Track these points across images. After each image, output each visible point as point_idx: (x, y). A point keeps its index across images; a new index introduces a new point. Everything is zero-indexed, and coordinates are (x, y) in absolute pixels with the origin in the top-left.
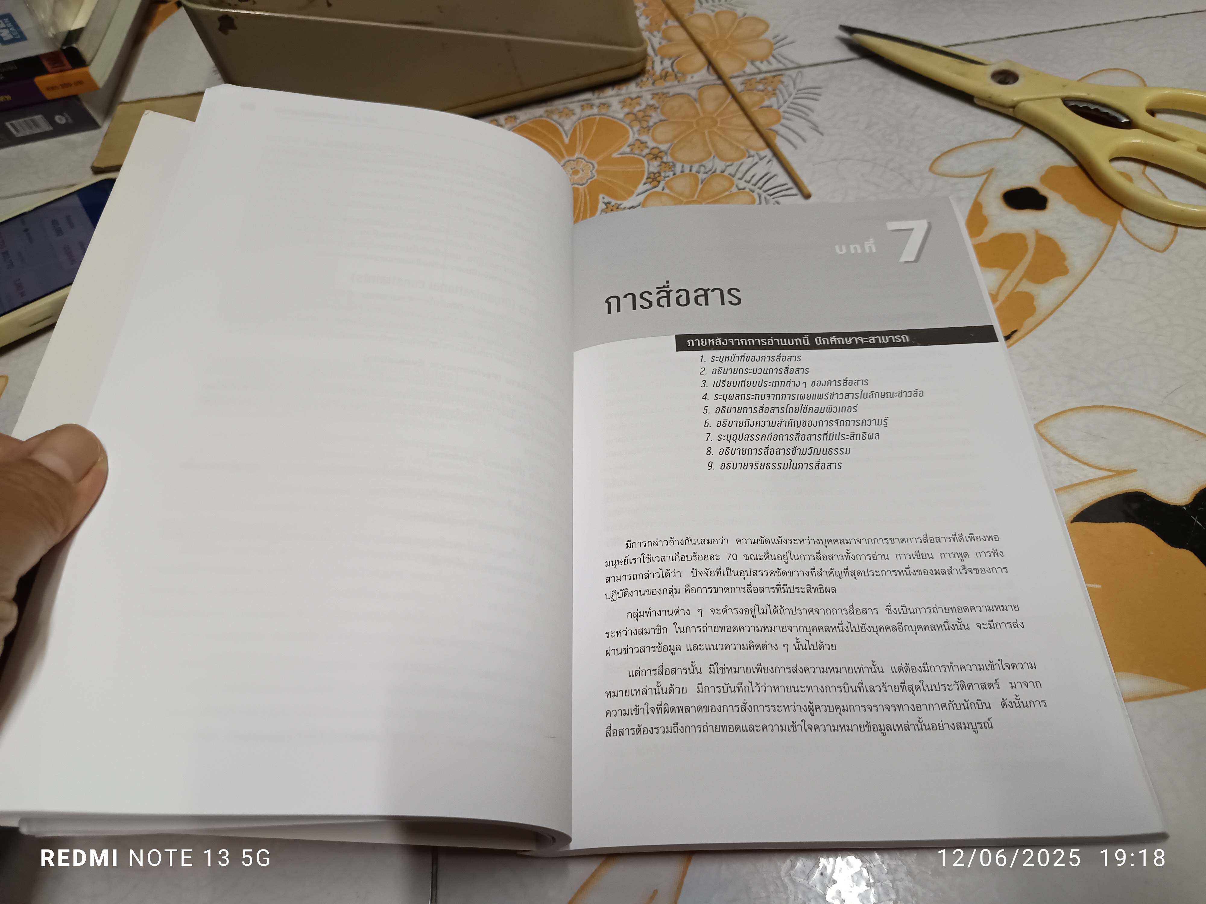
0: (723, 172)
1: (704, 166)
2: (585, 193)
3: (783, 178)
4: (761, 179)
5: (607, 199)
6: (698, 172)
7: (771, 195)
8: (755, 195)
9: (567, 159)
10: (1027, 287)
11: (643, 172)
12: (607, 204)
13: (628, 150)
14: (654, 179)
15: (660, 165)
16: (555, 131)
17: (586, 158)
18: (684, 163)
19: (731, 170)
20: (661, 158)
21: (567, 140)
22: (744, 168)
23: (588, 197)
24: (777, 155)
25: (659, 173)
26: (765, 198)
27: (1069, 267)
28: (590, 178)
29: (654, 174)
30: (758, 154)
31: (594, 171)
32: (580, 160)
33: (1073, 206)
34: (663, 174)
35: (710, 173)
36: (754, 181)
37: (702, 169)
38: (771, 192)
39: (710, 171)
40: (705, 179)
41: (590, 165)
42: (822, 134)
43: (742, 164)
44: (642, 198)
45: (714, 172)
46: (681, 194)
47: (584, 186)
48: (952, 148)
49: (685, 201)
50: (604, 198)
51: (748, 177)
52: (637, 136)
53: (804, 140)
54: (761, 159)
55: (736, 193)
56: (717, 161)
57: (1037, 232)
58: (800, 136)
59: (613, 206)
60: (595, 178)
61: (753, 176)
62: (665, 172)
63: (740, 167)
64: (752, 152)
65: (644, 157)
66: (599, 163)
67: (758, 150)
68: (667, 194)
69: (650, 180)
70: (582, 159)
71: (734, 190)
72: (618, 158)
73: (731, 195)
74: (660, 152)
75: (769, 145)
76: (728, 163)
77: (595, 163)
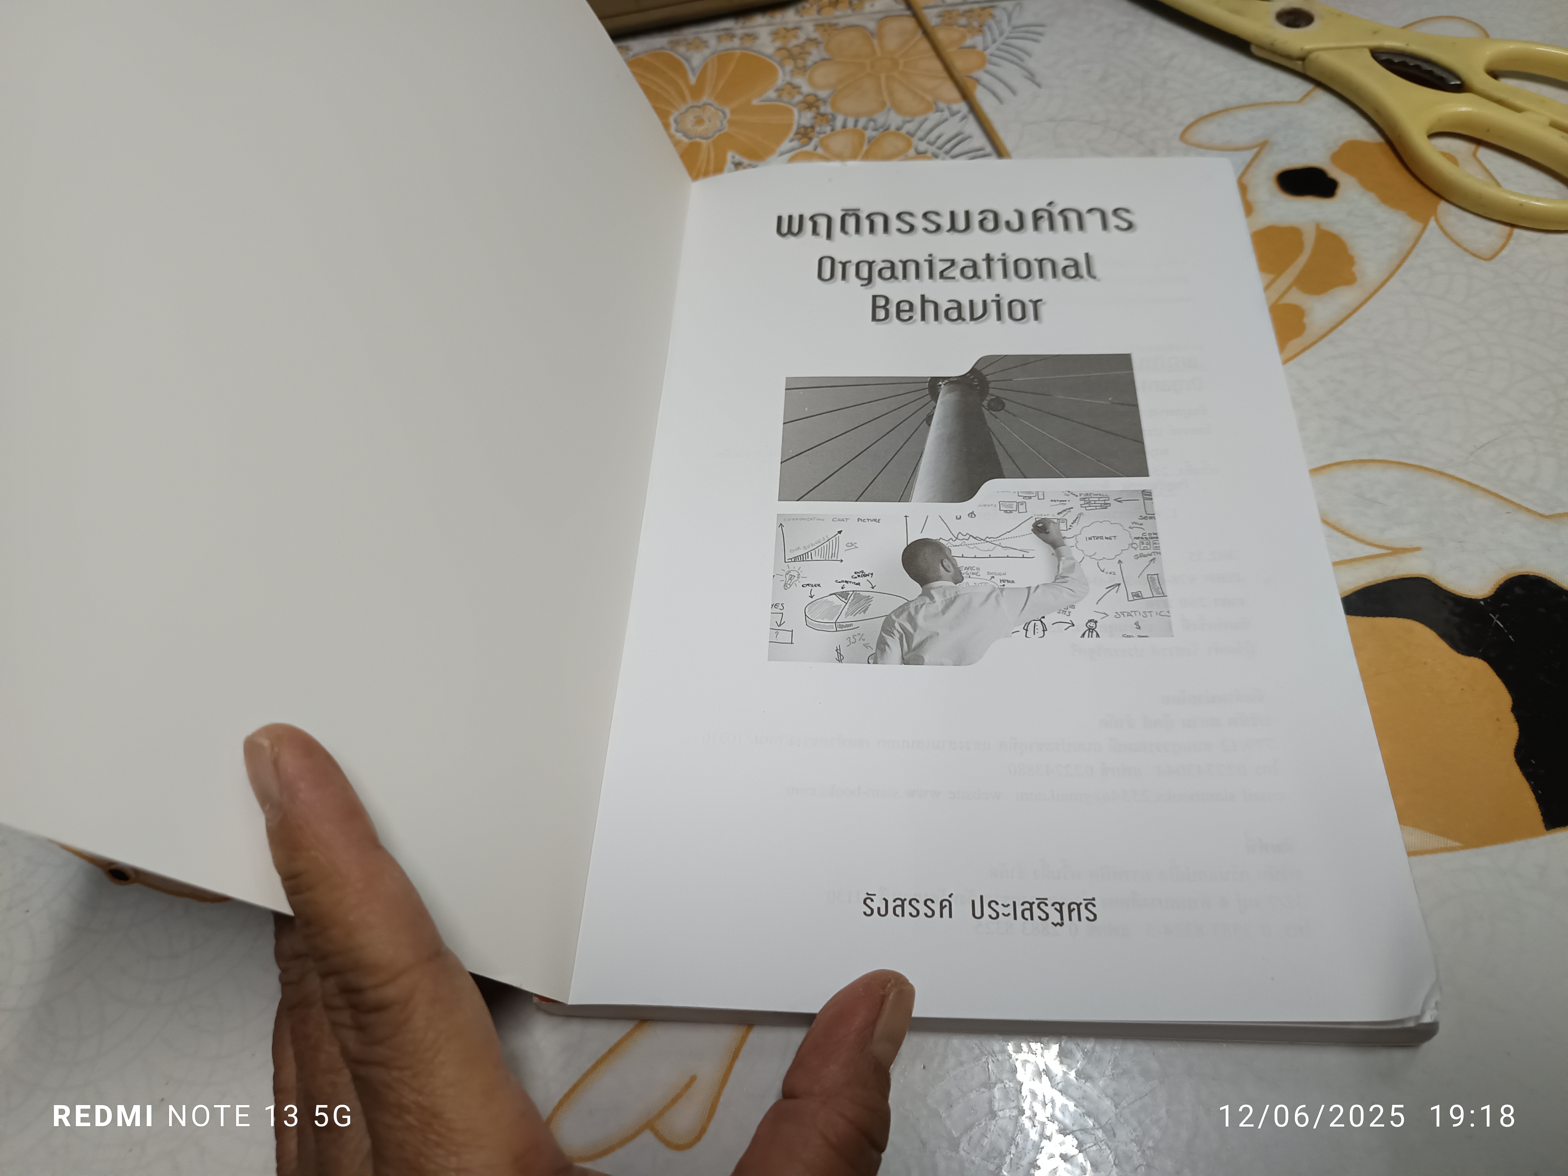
0: (898, 129)
1: (874, 121)
2: (708, 148)
3: (979, 140)
4: (950, 141)
5: (738, 158)
6: (865, 128)
9: (690, 103)
10: (1296, 297)
11: (790, 126)
12: (737, 164)
13: (774, 95)
14: (805, 134)
15: (815, 118)
16: (677, 67)
17: (716, 104)
18: (847, 115)
19: (910, 127)
20: (818, 108)
21: (692, 80)
22: (927, 126)
23: (712, 155)
24: (975, 110)
25: (812, 127)
27: (1357, 274)
28: (720, 131)
29: (805, 128)
30: (949, 109)
31: (724, 122)
32: (709, 107)
33: (1372, 195)
34: (817, 129)
35: (881, 130)
36: (940, 142)
37: (872, 124)
39: (881, 127)
40: (874, 137)
41: (720, 113)
42: (1039, 85)
43: (926, 120)
45: (887, 129)
46: (838, 156)
47: (709, 140)
48: (1215, 111)
50: (733, 157)
51: (932, 137)
52: (788, 78)
53: (1014, 93)
54: (953, 115)
55: (913, 157)
56: (893, 114)
57: (1318, 226)
58: (1009, 88)
60: (726, 130)
61: (939, 137)
62: (820, 126)
63: (922, 124)
64: (941, 105)
65: (795, 105)
66: (733, 112)
67: (949, 102)
68: (819, 156)
69: (799, 136)
70: (712, 105)
71: (911, 153)
72: (760, 106)
74: (818, 100)
75: (966, 96)
76: (908, 119)
77: (727, 110)
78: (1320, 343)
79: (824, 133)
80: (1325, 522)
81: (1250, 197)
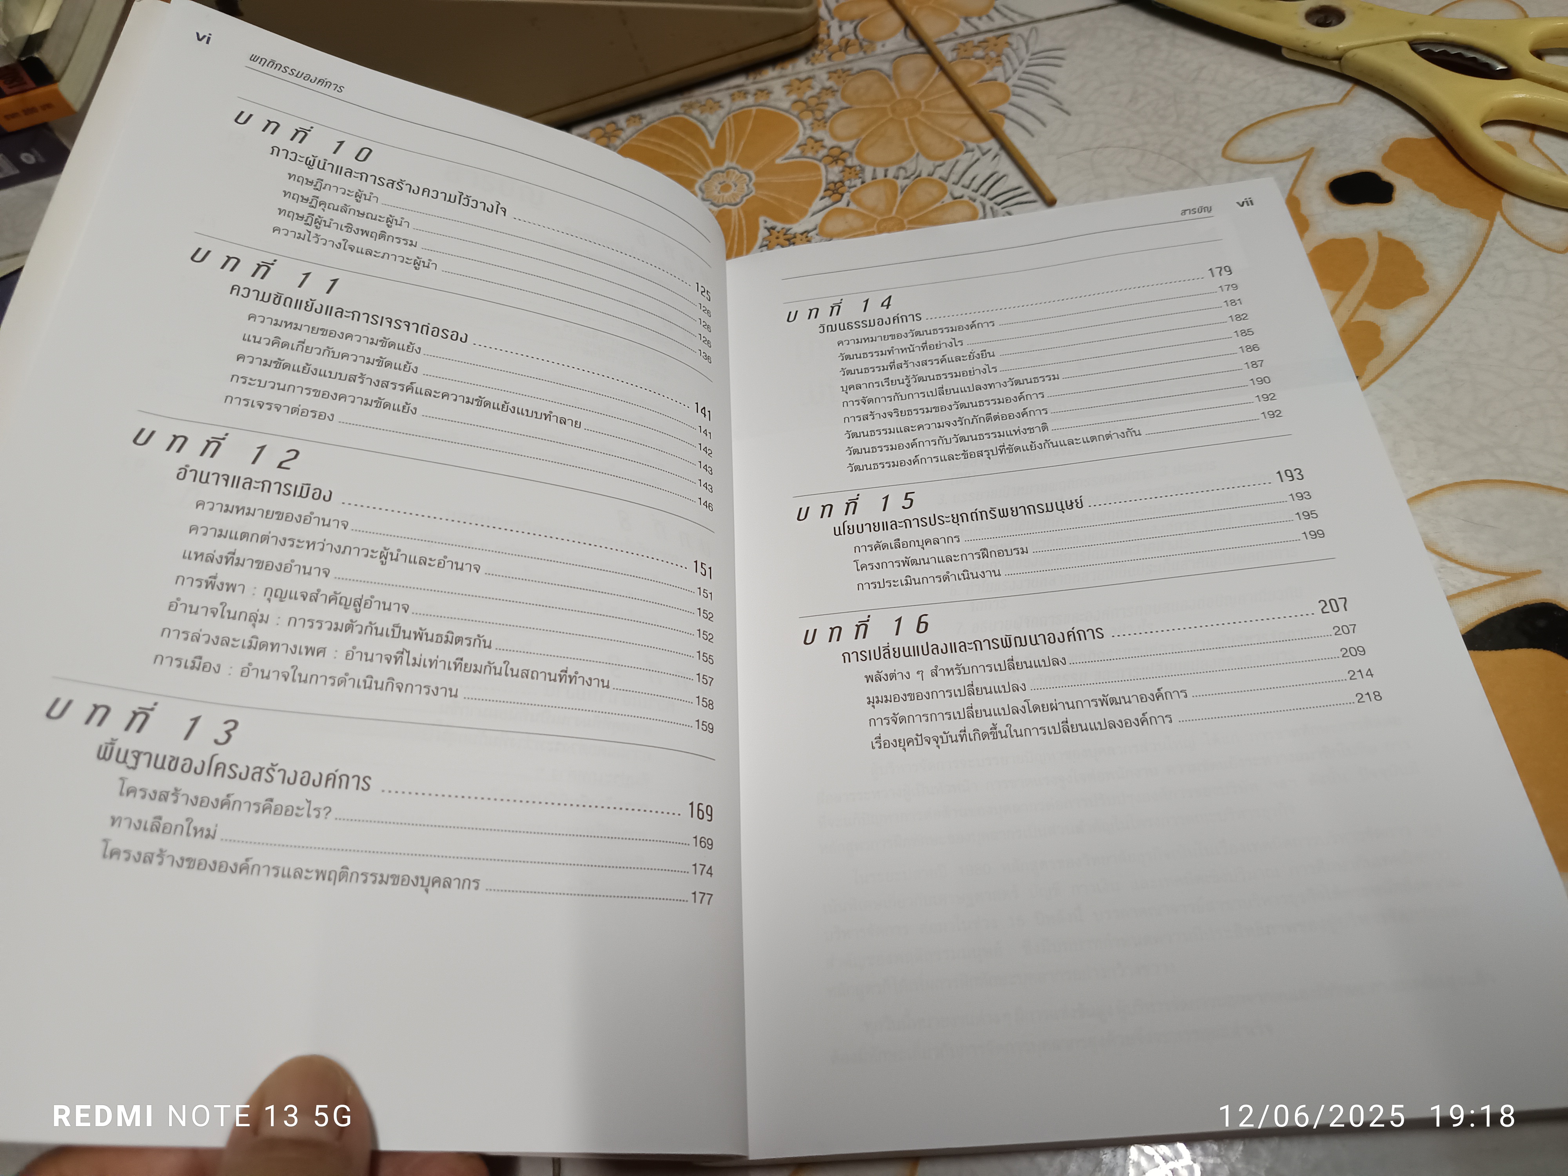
0: (931, 175)
1: (904, 168)
2: (739, 215)
3: (1015, 179)
4: (985, 182)
5: (771, 223)
7: (999, 204)
8: (977, 205)
9: (713, 169)
10: (1368, 313)
11: (819, 182)
12: (771, 229)
13: (796, 152)
14: (835, 190)
15: (843, 171)
16: (694, 132)
17: (739, 167)
18: (875, 165)
19: (942, 172)
20: (844, 160)
21: (712, 145)
22: (960, 168)
23: (744, 222)
24: (1006, 147)
25: (842, 182)
26: (992, 208)
27: (1429, 282)
28: (747, 195)
29: (835, 184)
30: (979, 147)
31: (751, 185)
32: (732, 170)
33: (1431, 195)
34: (847, 183)
35: (913, 177)
36: (975, 185)
37: (902, 173)
38: (1000, 199)
39: (912, 174)
40: (906, 186)
41: (745, 176)
42: (1068, 113)
43: (957, 162)
44: (819, 217)
45: (919, 176)
46: (873, 210)
47: (737, 206)
48: (1253, 122)
49: (879, 218)
50: (765, 222)
52: (809, 132)
53: (1044, 124)
54: (984, 154)
55: (951, 203)
56: (922, 159)
57: (1380, 234)
58: (1038, 119)
59: (778, 232)
60: (753, 194)
61: (974, 179)
62: (850, 180)
63: (954, 167)
64: (971, 145)
65: (820, 161)
66: (758, 174)
67: (978, 141)
68: (852, 211)
69: (830, 192)
70: (734, 168)
71: (948, 199)
72: (785, 164)
73: (943, 208)
74: (843, 152)
75: (995, 133)
76: (938, 163)
77: (752, 173)
78: (1401, 361)
79: (855, 186)
80: (1432, 549)
81: (1305, 210)
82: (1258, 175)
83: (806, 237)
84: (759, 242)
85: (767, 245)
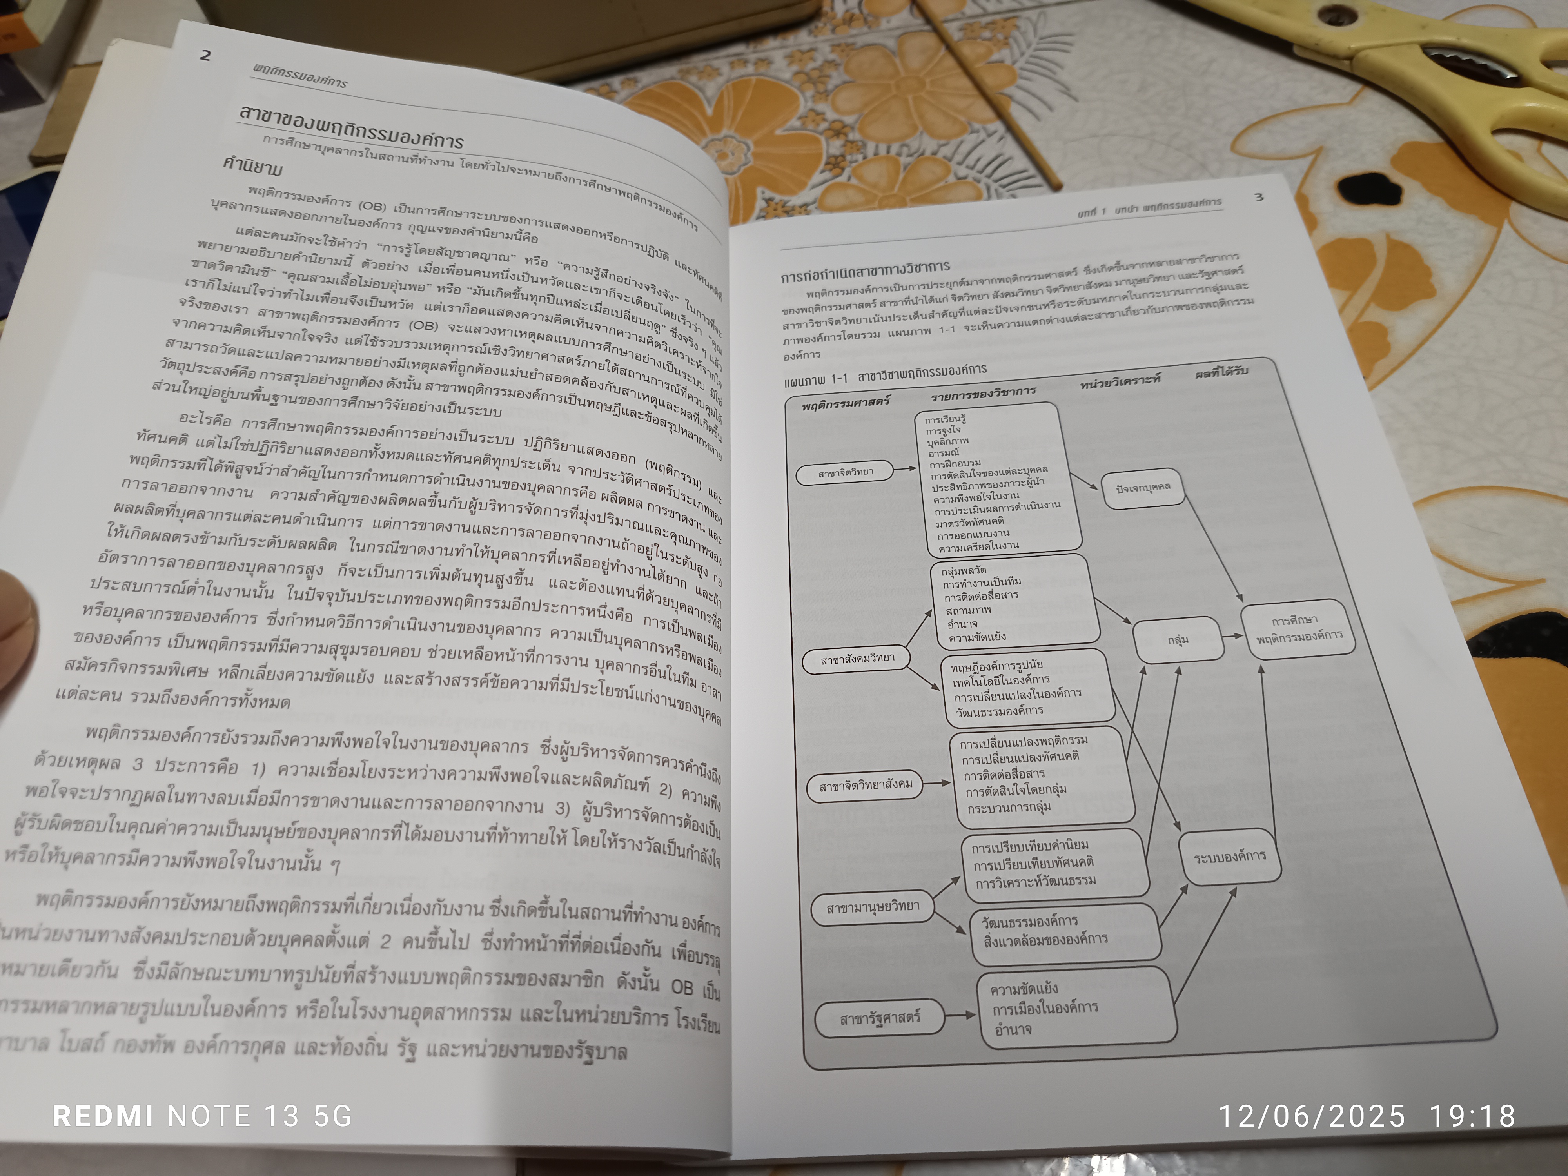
0: (934, 154)
1: (907, 146)
2: (736, 185)
3: (1021, 162)
4: (990, 163)
5: (769, 194)
6: (899, 154)
7: (1004, 187)
8: (982, 186)
9: (710, 136)
10: (1375, 314)
11: (819, 156)
12: (769, 201)
13: (798, 124)
14: (836, 164)
15: (844, 145)
16: (692, 98)
17: (738, 136)
18: (878, 142)
19: (946, 151)
20: (846, 135)
21: (709, 111)
22: (965, 148)
23: (740, 192)
24: (1012, 129)
25: (843, 156)
26: (996, 190)
27: (1437, 286)
28: (745, 164)
29: (836, 157)
30: (985, 129)
31: (749, 155)
32: (729, 139)
33: (1439, 199)
34: (848, 158)
35: (916, 155)
36: (980, 166)
37: (905, 150)
38: (1005, 182)
39: (915, 153)
40: (909, 164)
41: (743, 145)
42: (1076, 99)
43: (962, 142)
44: (819, 191)
45: (922, 154)
46: (875, 186)
47: (737, 175)
48: (1263, 117)
49: (880, 195)
50: (763, 193)
51: (971, 161)
52: (810, 105)
53: (1050, 108)
54: (990, 135)
55: (954, 184)
56: (926, 138)
57: (1388, 236)
58: (1045, 103)
59: (777, 204)
60: (751, 164)
61: (978, 160)
62: (851, 154)
63: (958, 147)
64: (977, 126)
65: (821, 134)
66: (756, 144)
67: (984, 122)
68: (853, 186)
69: (830, 166)
70: (732, 137)
71: (951, 179)
72: (784, 136)
73: (947, 187)
74: (845, 126)
75: (1001, 115)
76: (942, 142)
77: (750, 143)
78: (1408, 363)
79: (856, 161)
80: (1439, 555)
81: (1313, 208)
82: (1267, 170)
83: (804, 209)
84: (756, 212)
85: (763, 216)
